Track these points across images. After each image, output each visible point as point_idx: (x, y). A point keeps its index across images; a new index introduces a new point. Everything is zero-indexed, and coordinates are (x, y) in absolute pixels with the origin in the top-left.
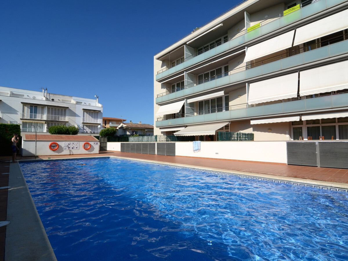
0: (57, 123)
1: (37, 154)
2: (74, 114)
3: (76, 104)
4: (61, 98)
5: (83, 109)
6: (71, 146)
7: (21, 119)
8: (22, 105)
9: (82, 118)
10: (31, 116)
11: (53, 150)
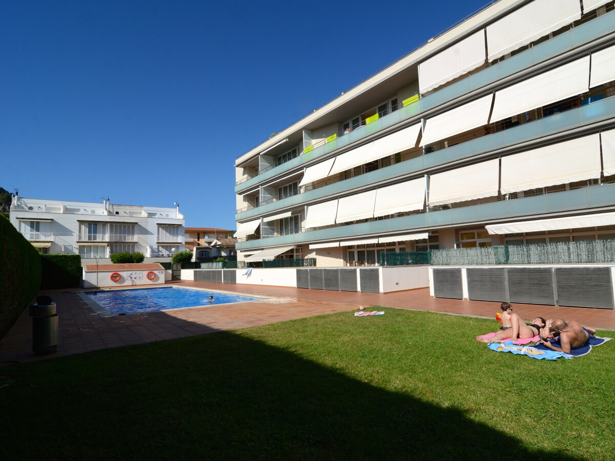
0: (122, 245)
1: (99, 286)
2: (145, 232)
3: (148, 217)
4: (128, 209)
5: (158, 224)
6: (133, 276)
7: (77, 242)
8: (78, 223)
9: (156, 235)
10: (90, 238)
11: (115, 281)
